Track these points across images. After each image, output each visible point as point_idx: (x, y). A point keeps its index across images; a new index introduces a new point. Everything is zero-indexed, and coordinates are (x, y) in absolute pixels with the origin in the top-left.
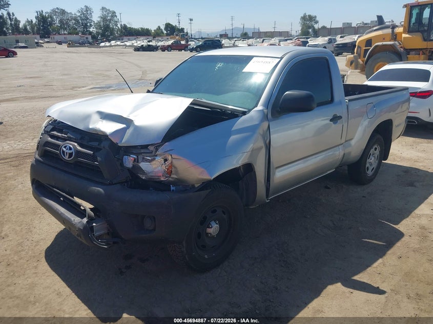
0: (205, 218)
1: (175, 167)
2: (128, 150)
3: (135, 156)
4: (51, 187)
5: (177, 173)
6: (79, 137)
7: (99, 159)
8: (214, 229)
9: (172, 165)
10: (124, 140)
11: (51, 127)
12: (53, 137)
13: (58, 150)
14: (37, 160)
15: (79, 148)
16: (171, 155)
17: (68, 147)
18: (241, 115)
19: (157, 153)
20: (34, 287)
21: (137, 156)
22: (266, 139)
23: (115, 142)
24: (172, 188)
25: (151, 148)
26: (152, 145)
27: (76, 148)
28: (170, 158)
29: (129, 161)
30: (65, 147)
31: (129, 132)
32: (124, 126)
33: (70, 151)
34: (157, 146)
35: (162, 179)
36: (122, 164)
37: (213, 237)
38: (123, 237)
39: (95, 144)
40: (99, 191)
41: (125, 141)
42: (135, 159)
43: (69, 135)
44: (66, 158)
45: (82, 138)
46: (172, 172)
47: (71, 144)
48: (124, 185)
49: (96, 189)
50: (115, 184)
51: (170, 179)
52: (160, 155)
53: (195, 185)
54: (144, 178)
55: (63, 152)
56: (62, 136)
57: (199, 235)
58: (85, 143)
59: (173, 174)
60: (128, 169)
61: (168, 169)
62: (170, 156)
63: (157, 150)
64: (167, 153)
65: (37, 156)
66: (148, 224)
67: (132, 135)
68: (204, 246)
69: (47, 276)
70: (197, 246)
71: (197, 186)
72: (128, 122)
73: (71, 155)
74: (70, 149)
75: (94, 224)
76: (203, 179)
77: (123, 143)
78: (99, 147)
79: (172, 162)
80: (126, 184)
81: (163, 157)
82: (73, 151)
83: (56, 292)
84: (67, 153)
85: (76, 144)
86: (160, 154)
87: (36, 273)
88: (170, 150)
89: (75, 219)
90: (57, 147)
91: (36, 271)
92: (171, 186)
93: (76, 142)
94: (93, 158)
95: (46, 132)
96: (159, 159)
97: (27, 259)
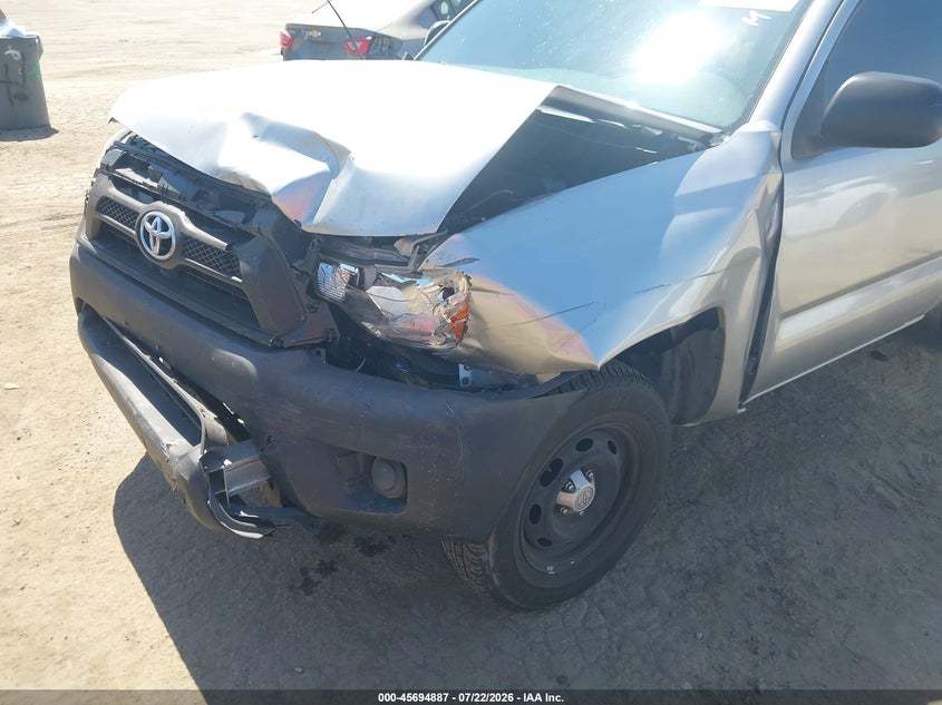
0: (556, 465)
1: (478, 317)
2: (333, 247)
3: (352, 269)
4: (118, 333)
5: (482, 334)
6: (192, 190)
7: (243, 266)
8: (580, 492)
9: (468, 308)
10: (318, 217)
11: (119, 152)
12: (121, 184)
13: (131, 227)
14: (82, 250)
15: (189, 226)
16: (468, 278)
17: (157, 220)
18: (696, 144)
19: (424, 266)
20: (69, 603)
21: (361, 270)
22: (767, 226)
23: (292, 218)
24: (463, 373)
25: (406, 249)
26: (408, 238)
27: (181, 225)
28: (462, 284)
29: (335, 280)
30: (151, 220)
31: (338, 186)
32: (322, 167)
33: (166, 235)
34: (425, 245)
35: (435, 344)
36: (313, 289)
37: (577, 514)
38: (308, 507)
39: (234, 218)
40: (241, 365)
41: (324, 217)
42: (352, 278)
43: (163, 182)
44: (154, 251)
45: (198, 197)
46: (465, 328)
47: (167, 213)
48: (318, 353)
49: (231, 359)
50: (291, 348)
51: (459, 348)
52: (433, 273)
53: (539, 376)
54: (378, 333)
55: (146, 234)
56: (145, 184)
57: (535, 514)
58: (206, 213)
59: (470, 336)
60: (333, 306)
61: (454, 320)
62: (464, 280)
63: (423, 254)
64: (455, 269)
65: (84, 238)
66: (386, 482)
67: (346, 199)
68: (545, 542)
69: (109, 573)
70: (527, 540)
71: (544, 378)
72: (335, 155)
73: (166, 244)
74: (165, 227)
75: (227, 462)
76: (566, 363)
77: (318, 225)
78: (244, 228)
79: (468, 299)
80: (323, 351)
81: (438, 280)
82: (170, 233)
83: (125, 630)
84: (155, 238)
85: (181, 214)
86: (430, 271)
87: (81, 558)
88: (465, 261)
89: (174, 442)
90: (130, 216)
91: (83, 554)
92: (461, 366)
93: (182, 208)
94: (228, 261)
95: (105, 169)
96: (428, 288)
97: (69, 511)
